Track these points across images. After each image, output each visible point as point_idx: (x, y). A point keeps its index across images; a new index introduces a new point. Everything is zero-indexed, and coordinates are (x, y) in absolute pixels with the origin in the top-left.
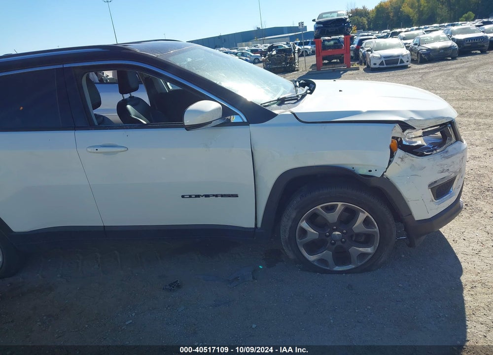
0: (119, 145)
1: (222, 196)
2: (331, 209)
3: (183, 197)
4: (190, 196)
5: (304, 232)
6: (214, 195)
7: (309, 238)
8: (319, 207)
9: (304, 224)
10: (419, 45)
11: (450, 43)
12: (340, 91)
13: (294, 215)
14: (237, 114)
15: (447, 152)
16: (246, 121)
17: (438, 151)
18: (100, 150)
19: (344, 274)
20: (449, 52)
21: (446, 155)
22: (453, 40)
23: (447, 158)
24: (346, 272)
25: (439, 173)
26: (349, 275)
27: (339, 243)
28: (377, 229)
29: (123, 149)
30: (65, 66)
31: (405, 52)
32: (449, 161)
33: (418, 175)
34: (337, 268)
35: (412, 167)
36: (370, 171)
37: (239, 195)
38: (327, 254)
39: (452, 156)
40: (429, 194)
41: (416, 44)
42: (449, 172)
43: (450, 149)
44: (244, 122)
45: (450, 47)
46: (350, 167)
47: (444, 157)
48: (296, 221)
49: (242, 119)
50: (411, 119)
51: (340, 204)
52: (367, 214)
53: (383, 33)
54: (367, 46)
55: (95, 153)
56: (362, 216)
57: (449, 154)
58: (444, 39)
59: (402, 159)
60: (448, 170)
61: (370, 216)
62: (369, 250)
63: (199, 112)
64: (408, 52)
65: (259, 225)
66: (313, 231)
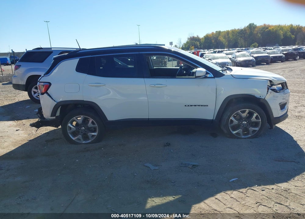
0: (163, 84)
1: (201, 106)
2: (244, 112)
3: (185, 106)
4: (188, 106)
5: (232, 121)
6: (198, 105)
7: (234, 124)
8: (239, 111)
9: (232, 118)
10: (235, 58)
11: (251, 58)
13: (229, 114)
14: (210, 74)
15: (285, 92)
16: (213, 76)
17: (282, 91)
18: (156, 86)
20: (251, 63)
22: (253, 56)
23: (285, 94)
24: (248, 138)
25: (282, 99)
26: (249, 139)
27: (245, 126)
28: (260, 120)
29: (164, 86)
30: (140, 53)
31: (229, 61)
32: (285, 95)
33: (276, 99)
34: (244, 137)
35: (274, 96)
36: (260, 96)
38: (240, 131)
40: (279, 108)
41: (233, 58)
43: (285, 91)
45: (252, 60)
48: (230, 117)
50: (273, 80)
51: (247, 110)
52: (257, 114)
53: (210, 51)
54: (206, 57)
55: (153, 87)
56: (255, 115)
58: (248, 56)
59: (271, 93)
60: (285, 99)
61: (258, 115)
62: (257, 129)
64: (231, 61)
65: (214, 119)
66: (236, 121)
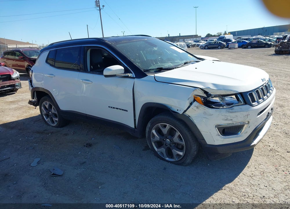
0: (90, 80)
1: (122, 110)
2: (164, 127)
4: (111, 107)
5: (154, 135)
7: (156, 139)
8: (159, 124)
9: (154, 131)
12: (196, 68)
14: (132, 73)
15: (233, 109)
16: (135, 77)
17: (225, 107)
19: (169, 163)
21: (231, 111)
25: (223, 120)
27: (169, 146)
28: (184, 143)
29: (90, 82)
32: (232, 115)
33: (207, 118)
34: (167, 159)
35: (205, 113)
36: (178, 110)
37: (128, 111)
38: (163, 150)
39: (235, 112)
40: (215, 131)
42: (232, 121)
43: (235, 108)
44: (134, 77)
46: (170, 106)
47: (229, 112)
48: (151, 129)
49: (134, 76)
50: (208, 88)
51: (168, 125)
52: (179, 133)
56: (177, 134)
57: (233, 111)
59: (197, 107)
60: (232, 120)
61: (181, 135)
62: (181, 154)
63: (110, 70)
66: (157, 136)
